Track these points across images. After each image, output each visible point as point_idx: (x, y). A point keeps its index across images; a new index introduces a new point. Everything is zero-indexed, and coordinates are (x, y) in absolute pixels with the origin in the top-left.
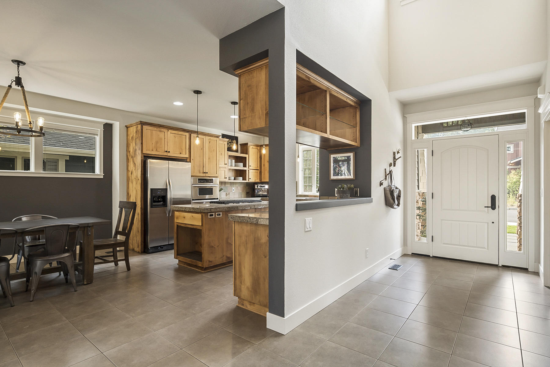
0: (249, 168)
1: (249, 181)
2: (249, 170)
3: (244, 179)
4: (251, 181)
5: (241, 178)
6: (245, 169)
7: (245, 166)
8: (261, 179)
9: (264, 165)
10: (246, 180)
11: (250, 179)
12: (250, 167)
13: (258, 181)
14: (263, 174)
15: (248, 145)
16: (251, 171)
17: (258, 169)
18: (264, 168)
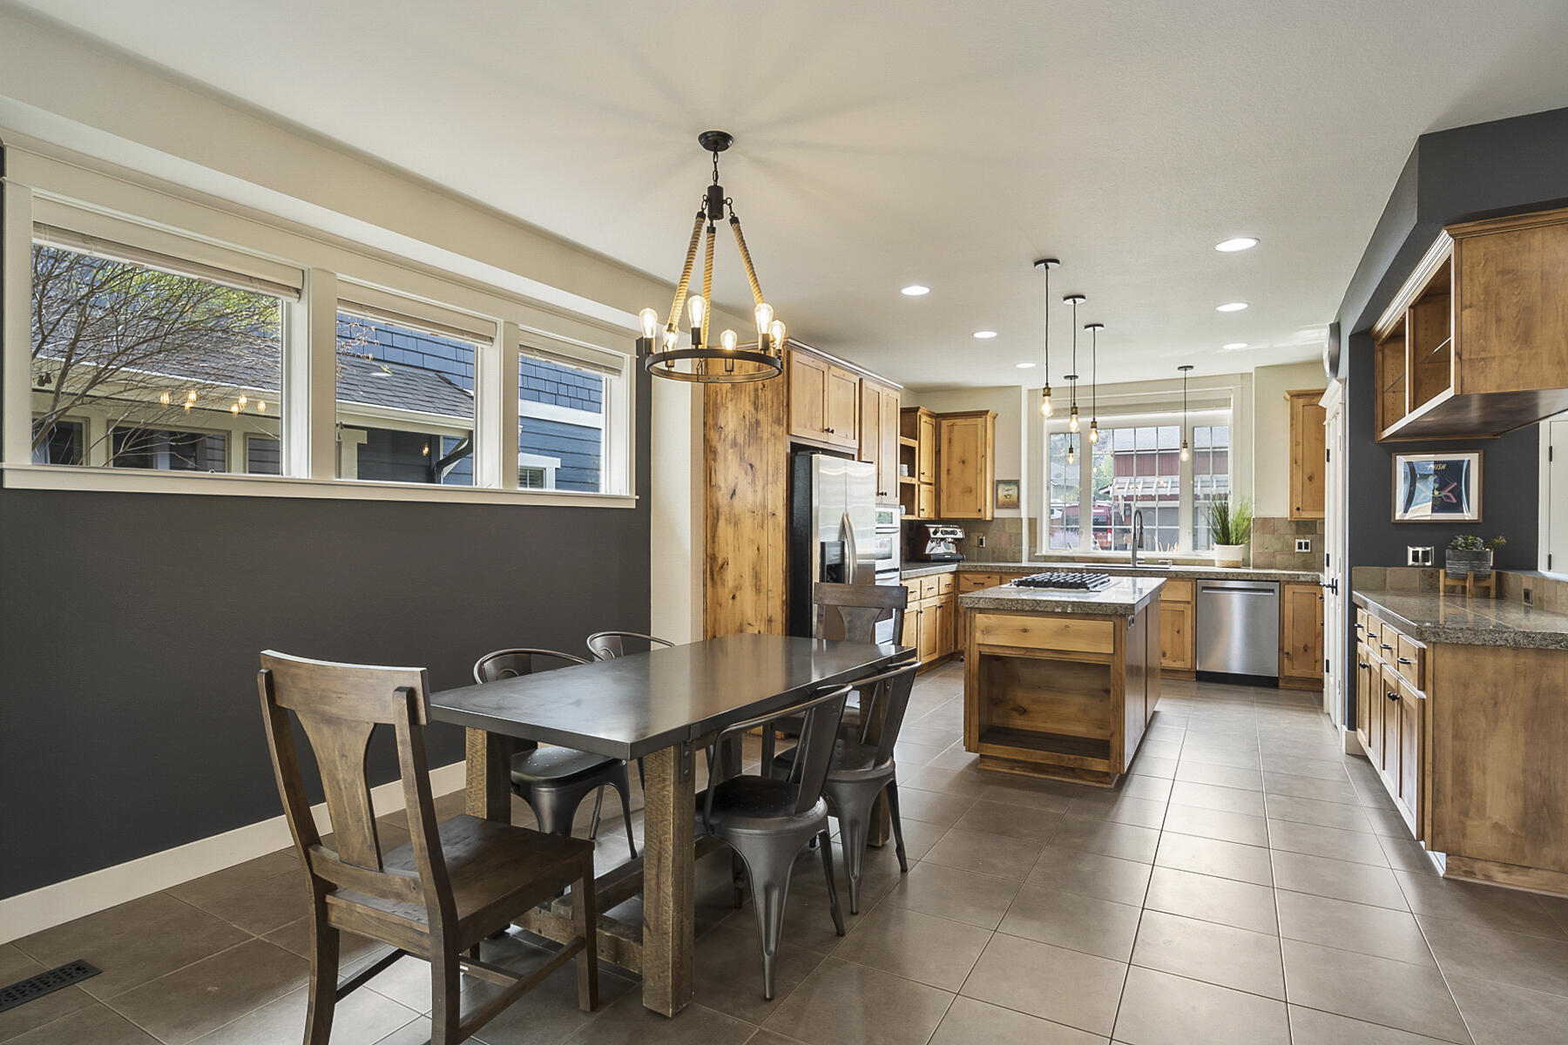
0: (919, 480)
1: (919, 516)
2: (919, 486)
3: (909, 510)
4: (924, 515)
5: (903, 508)
6: (914, 481)
7: (913, 473)
8: (938, 511)
9: (948, 470)
10: (913, 514)
11: (923, 510)
12: (922, 476)
13: (932, 516)
14: (944, 496)
15: (919, 414)
16: (923, 487)
17: (933, 482)
18: (949, 481)
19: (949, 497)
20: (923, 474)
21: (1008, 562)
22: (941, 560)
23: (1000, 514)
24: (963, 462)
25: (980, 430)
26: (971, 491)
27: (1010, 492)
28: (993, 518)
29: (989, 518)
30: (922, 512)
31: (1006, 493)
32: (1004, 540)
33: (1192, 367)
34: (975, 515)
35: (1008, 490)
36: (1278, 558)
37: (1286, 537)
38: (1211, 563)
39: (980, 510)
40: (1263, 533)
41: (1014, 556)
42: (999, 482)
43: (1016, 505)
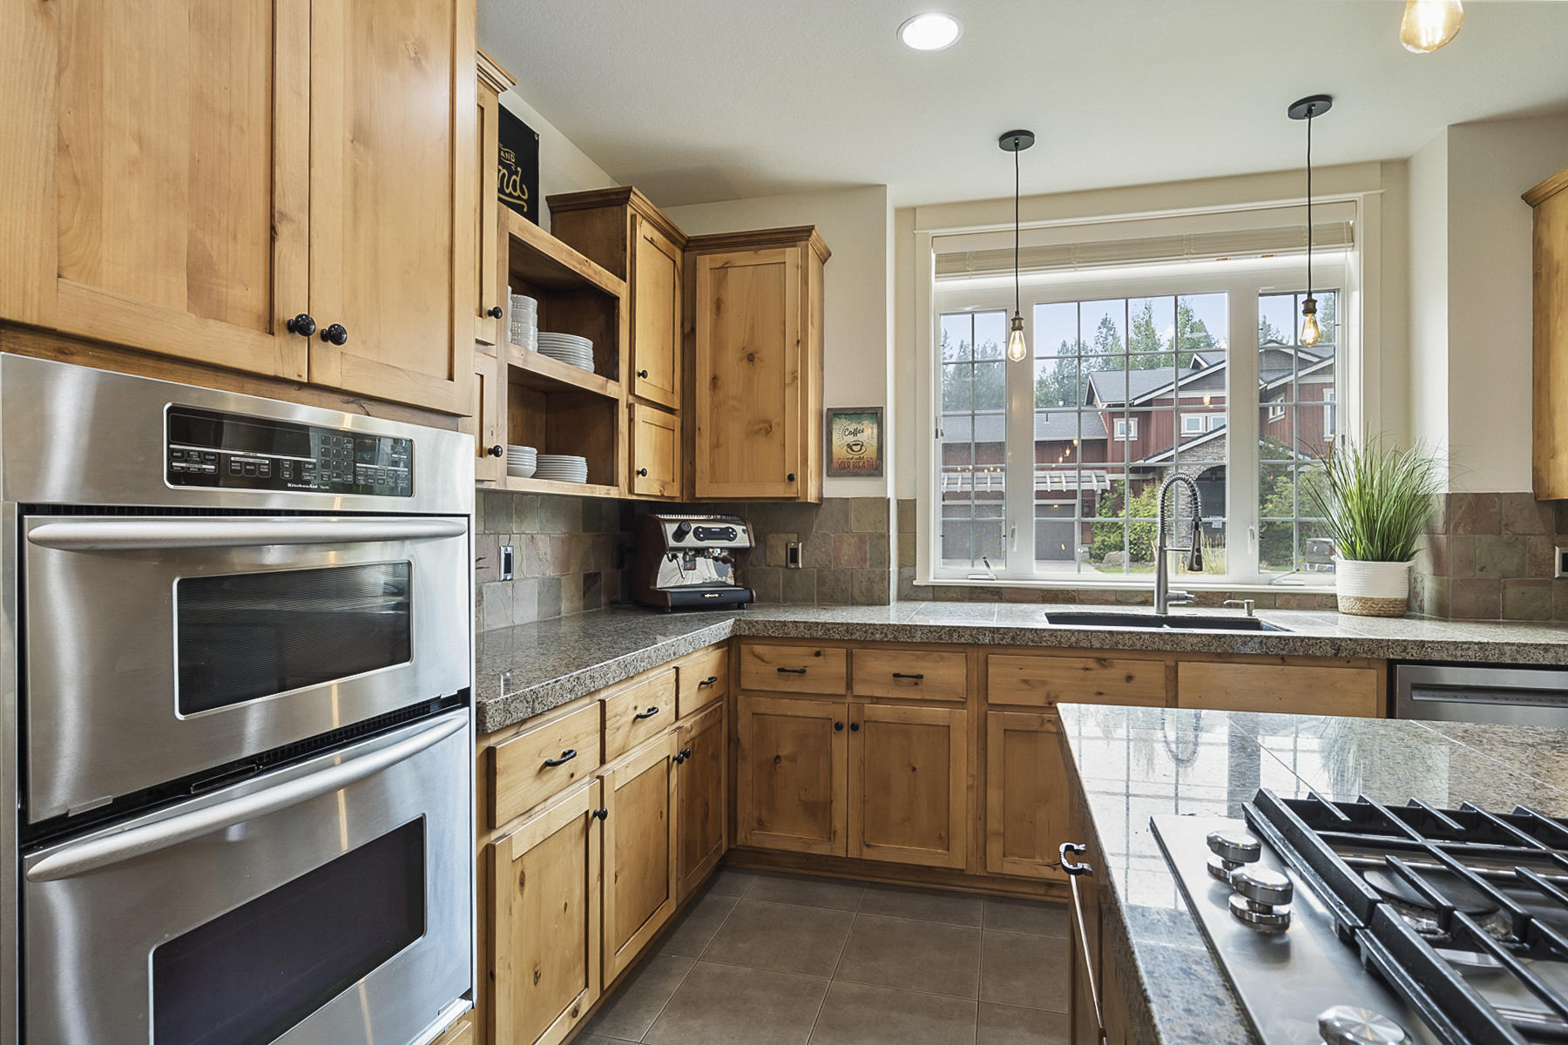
0: (632, 391)
1: (631, 490)
2: (630, 407)
3: (601, 472)
4: (647, 488)
5: (579, 465)
6: (614, 390)
7: (606, 364)
8: (689, 479)
9: (715, 380)
10: (611, 481)
11: (643, 473)
12: (638, 381)
13: (674, 491)
14: (703, 443)
15: (629, 211)
16: (642, 412)
17: (677, 405)
18: (716, 407)
19: (716, 446)
20: (644, 374)
21: (854, 602)
22: (697, 605)
23: (838, 488)
24: (751, 358)
25: (792, 277)
26: (768, 431)
27: (860, 437)
28: (821, 499)
29: (812, 497)
30: (639, 480)
31: (851, 439)
32: (848, 550)
33: (1327, 99)
34: (778, 490)
35: (855, 433)
36: (1512, 592)
37: (1533, 540)
38: (1328, 603)
39: (791, 478)
40: (1473, 532)
41: (870, 590)
42: (836, 413)
43: (874, 469)
